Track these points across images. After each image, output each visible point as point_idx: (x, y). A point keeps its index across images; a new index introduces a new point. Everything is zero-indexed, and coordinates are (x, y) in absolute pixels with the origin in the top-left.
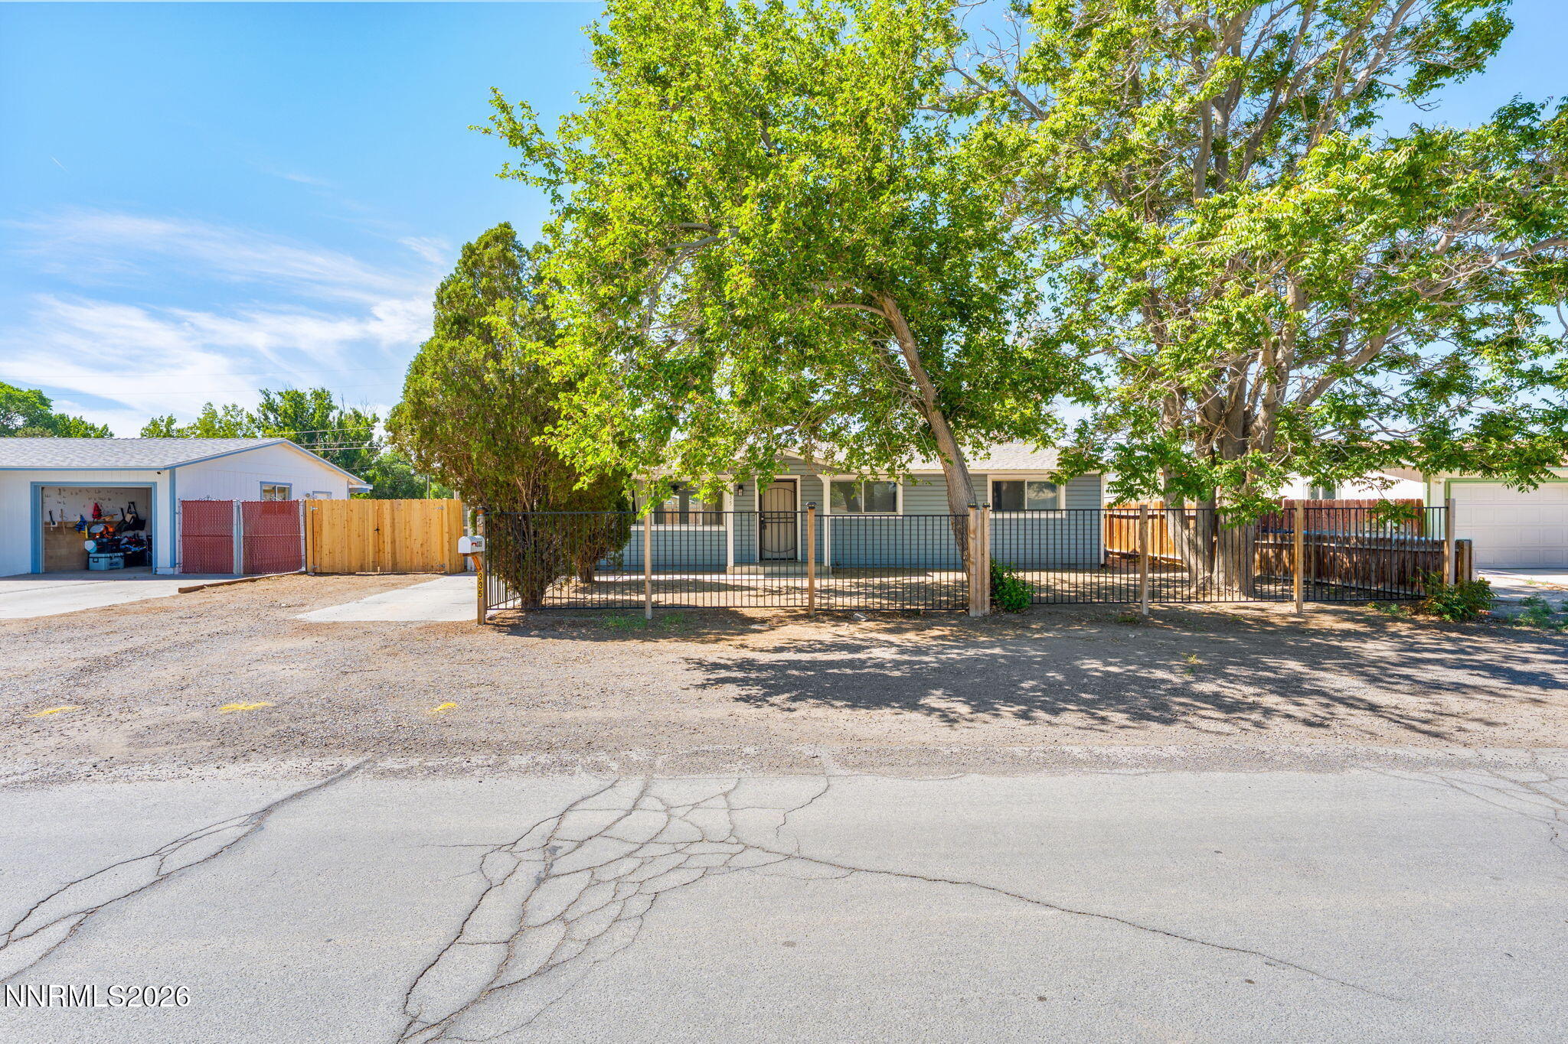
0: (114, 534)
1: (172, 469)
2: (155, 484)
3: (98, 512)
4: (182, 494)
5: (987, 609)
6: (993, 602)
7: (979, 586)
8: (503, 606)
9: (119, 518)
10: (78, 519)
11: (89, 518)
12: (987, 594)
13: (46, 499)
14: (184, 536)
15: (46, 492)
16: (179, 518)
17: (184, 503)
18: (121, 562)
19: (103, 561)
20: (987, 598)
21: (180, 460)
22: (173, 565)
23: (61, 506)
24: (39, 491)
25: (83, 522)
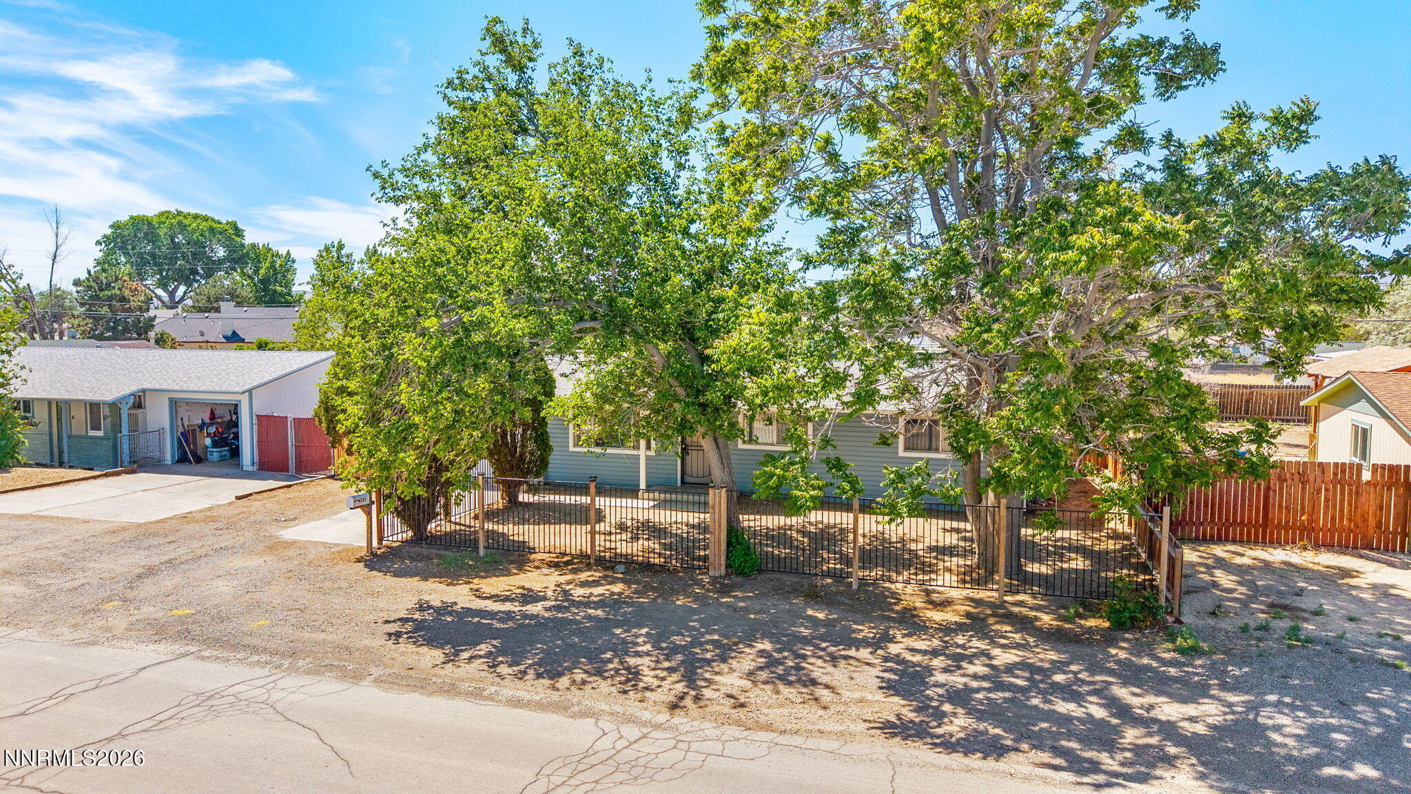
0: (223, 433)
1: (250, 391)
2: (240, 401)
3: (213, 416)
4: (257, 410)
5: (723, 571)
6: (727, 567)
7: (717, 552)
8: (390, 538)
9: (228, 418)
10: (200, 422)
11: (207, 420)
12: (723, 558)
13: (179, 409)
14: (258, 442)
15: (178, 404)
16: (255, 427)
17: (258, 416)
18: (228, 454)
19: (215, 455)
20: (723, 562)
21: (255, 384)
22: (253, 464)
23: (189, 413)
24: (174, 404)
25: (204, 424)
